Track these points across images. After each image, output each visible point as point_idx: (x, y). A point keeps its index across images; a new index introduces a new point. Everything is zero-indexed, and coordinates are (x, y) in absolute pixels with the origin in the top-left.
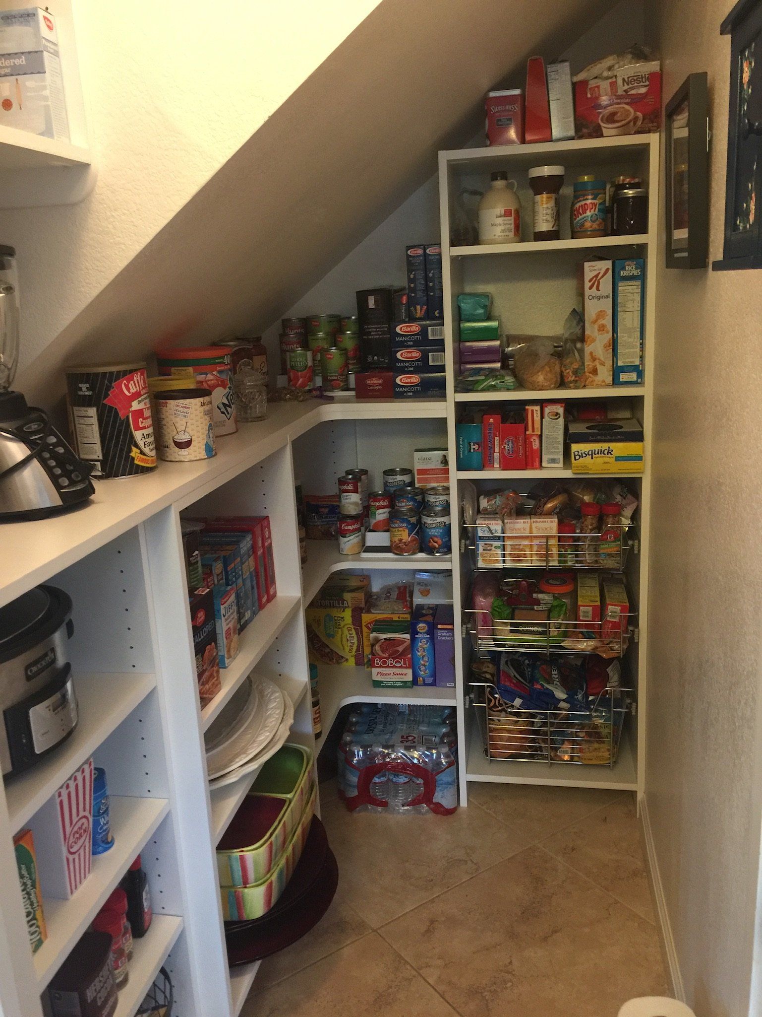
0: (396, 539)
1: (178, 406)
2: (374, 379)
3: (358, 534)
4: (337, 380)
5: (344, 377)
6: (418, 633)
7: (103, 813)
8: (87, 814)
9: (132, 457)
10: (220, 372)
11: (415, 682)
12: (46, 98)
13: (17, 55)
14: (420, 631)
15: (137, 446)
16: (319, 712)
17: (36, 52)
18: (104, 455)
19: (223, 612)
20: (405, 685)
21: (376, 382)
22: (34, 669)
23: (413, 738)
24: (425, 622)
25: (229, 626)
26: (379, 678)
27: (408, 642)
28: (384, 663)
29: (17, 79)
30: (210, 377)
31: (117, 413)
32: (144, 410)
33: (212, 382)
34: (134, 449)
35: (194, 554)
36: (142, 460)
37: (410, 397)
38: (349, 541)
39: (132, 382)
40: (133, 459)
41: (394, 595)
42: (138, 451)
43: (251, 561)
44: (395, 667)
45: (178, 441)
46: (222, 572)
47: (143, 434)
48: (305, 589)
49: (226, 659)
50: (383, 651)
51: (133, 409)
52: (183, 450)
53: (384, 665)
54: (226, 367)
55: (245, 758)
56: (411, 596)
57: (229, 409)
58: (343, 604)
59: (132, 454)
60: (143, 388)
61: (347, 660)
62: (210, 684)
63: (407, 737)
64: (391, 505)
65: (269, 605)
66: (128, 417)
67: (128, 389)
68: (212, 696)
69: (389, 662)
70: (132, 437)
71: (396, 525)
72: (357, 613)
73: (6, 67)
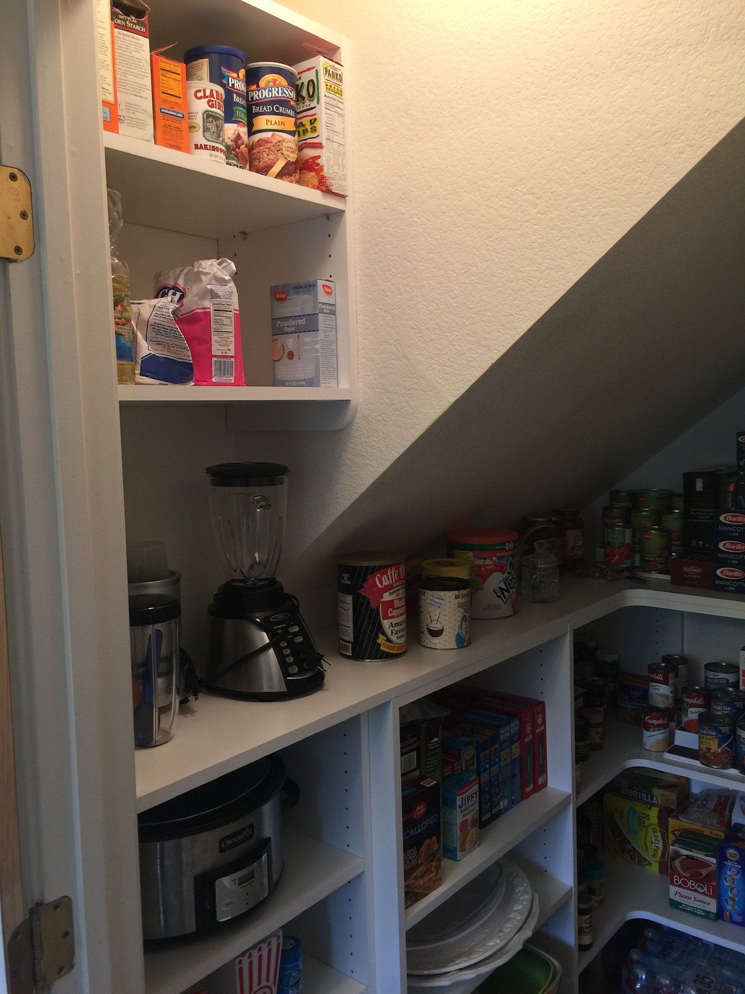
0: (704, 747)
1: (433, 596)
2: (692, 567)
3: (664, 731)
4: (655, 561)
5: (663, 559)
6: (727, 859)
7: (293, 985)
8: (270, 984)
9: (378, 643)
10: (499, 558)
11: (720, 915)
12: (317, 351)
13: (300, 317)
14: (731, 858)
15: (384, 633)
16: (591, 922)
17: (313, 314)
18: (354, 638)
19: (459, 803)
20: (707, 915)
21: (695, 570)
22: (229, 842)
23: (710, 980)
24: (736, 848)
25: (465, 818)
26: (677, 898)
27: (714, 867)
28: (685, 883)
29: (299, 336)
30: (488, 562)
31: (369, 603)
32: (395, 601)
33: (491, 567)
34: (381, 636)
35: (432, 742)
36: (388, 647)
37: (732, 592)
38: (652, 736)
39: (385, 576)
40: (379, 645)
41: (712, 805)
42: (385, 638)
43: (516, 749)
44: (696, 891)
45: (431, 628)
46: (472, 758)
47: (391, 623)
48: (578, 787)
49: (458, 852)
50: (684, 871)
51: (384, 600)
52: (434, 638)
53: (684, 885)
54: (506, 553)
55: (465, 961)
56: (731, 811)
57: (506, 594)
58: (652, 800)
59: (379, 641)
60: (396, 581)
61: (650, 864)
62: (426, 879)
63: (703, 977)
64: (707, 705)
65: (535, 796)
66: (378, 607)
67: (381, 583)
68: (428, 892)
69: (690, 884)
70: (380, 625)
71: (705, 732)
72: (665, 814)
73: (292, 326)
